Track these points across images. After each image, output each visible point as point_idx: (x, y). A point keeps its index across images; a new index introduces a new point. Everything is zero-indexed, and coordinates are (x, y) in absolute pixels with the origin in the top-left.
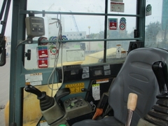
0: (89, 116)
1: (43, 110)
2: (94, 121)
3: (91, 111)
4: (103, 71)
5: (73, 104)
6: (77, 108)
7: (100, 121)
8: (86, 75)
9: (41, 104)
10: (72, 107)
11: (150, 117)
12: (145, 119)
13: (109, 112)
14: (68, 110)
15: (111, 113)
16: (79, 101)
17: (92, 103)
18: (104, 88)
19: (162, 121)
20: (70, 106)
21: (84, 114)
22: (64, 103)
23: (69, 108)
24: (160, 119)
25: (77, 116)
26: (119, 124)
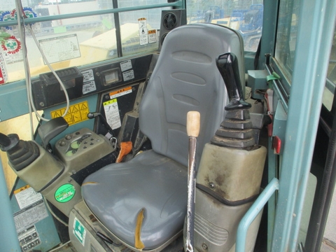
0: (109, 160)
1: (18, 170)
2: (121, 165)
3: (111, 150)
4: (120, 73)
5: (75, 146)
6: (86, 151)
7: (131, 162)
8: (90, 86)
9: (11, 159)
10: (75, 151)
11: (219, 140)
12: (213, 143)
13: (144, 144)
14: (69, 157)
15: (147, 145)
16: (85, 137)
17: (109, 135)
18: (126, 105)
19: (236, 141)
20: (71, 149)
21: (101, 156)
22: (58, 147)
23: (70, 153)
24: (233, 138)
25: (88, 164)
26: (163, 159)
